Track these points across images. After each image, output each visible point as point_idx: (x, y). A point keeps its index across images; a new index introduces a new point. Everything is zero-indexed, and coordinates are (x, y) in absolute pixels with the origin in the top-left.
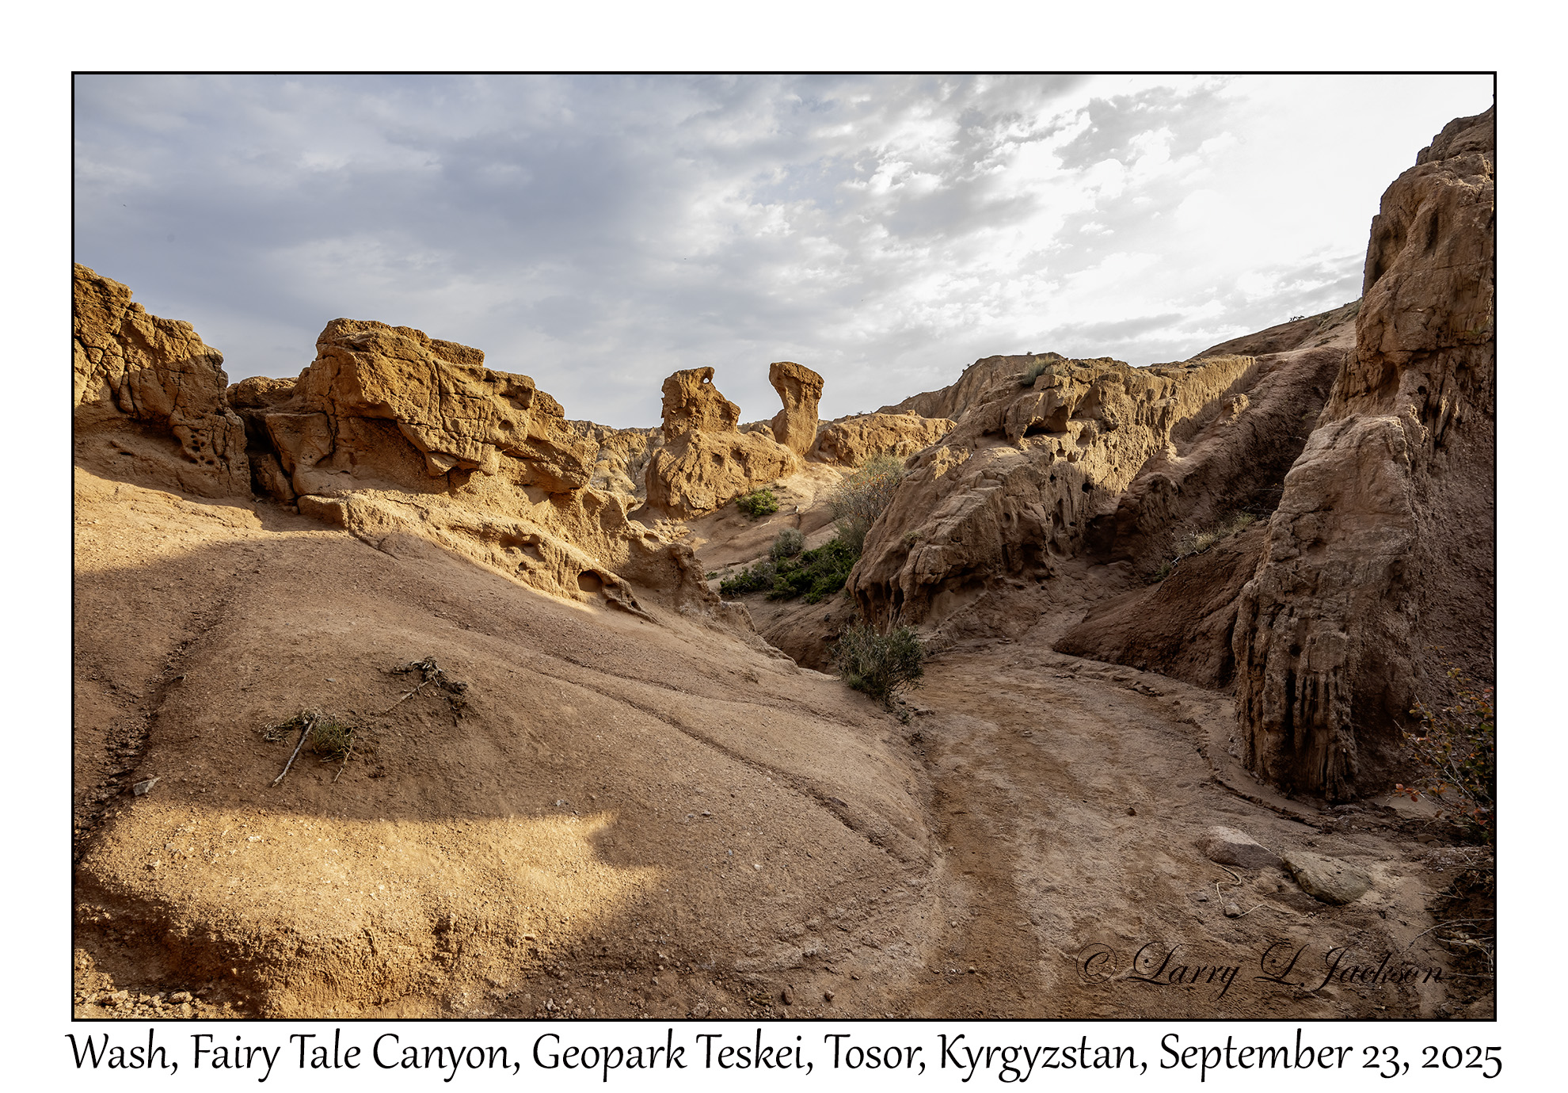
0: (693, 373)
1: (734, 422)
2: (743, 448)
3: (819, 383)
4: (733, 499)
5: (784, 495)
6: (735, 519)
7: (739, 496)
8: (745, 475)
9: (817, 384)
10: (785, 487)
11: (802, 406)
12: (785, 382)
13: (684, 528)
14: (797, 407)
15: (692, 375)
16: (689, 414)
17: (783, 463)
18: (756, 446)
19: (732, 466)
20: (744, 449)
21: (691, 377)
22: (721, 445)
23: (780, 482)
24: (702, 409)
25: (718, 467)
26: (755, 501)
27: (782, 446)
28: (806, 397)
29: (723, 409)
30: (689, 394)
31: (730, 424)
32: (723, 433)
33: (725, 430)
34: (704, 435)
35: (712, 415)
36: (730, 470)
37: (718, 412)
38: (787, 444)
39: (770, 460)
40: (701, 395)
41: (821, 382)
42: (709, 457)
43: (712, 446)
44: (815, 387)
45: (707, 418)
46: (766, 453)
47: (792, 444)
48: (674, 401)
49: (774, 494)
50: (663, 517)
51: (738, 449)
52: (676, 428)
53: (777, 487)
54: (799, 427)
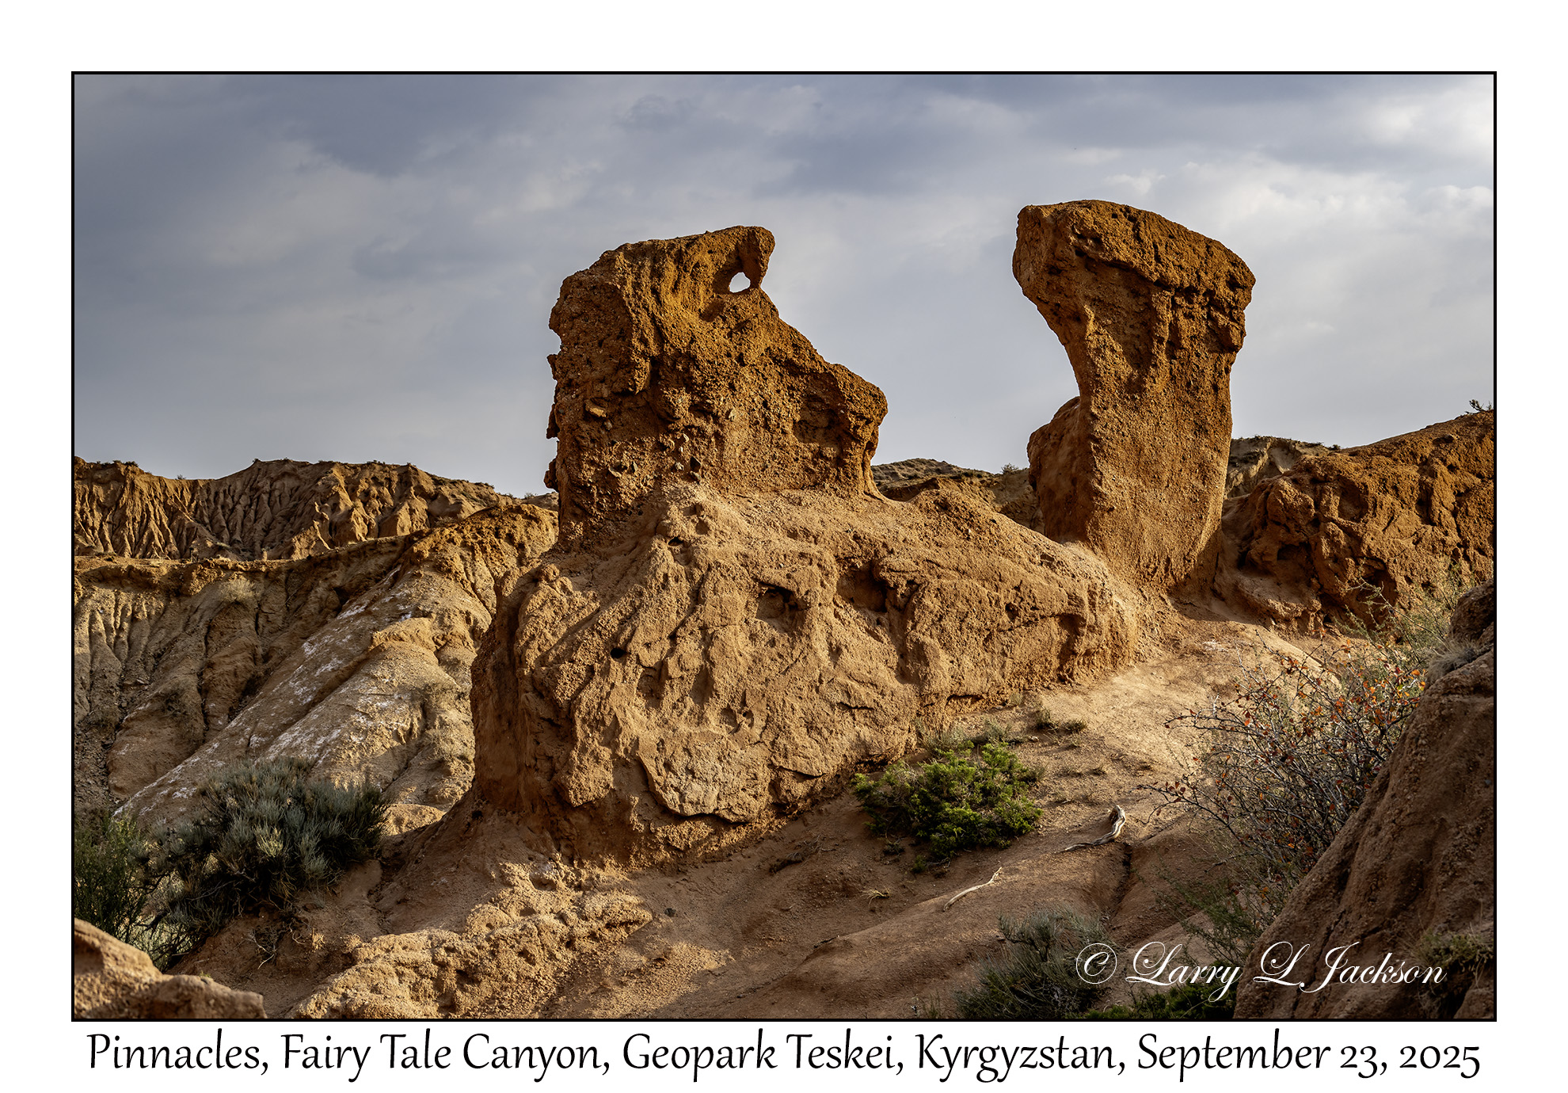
0: (681, 251)
1: (857, 453)
2: (893, 561)
3: (1233, 284)
4: (844, 777)
5: (1071, 760)
6: (849, 864)
7: (874, 763)
8: (903, 675)
9: (1223, 290)
10: (1076, 728)
11: (1158, 385)
12: (1081, 284)
13: (627, 903)
14: (1134, 388)
15: (679, 259)
16: (664, 419)
17: (1071, 622)
18: (952, 549)
19: (842, 634)
20: (901, 563)
21: (670, 270)
22: (795, 546)
23: (1058, 705)
24: (720, 400)
25: (783, 640)
26: (938, 786)
27: (1071, 552)
28: (1174, 345)
29: (810, 400)
30: (661, 338)
31: (839, 462)
32: (807, 496)
33: (816, 485)
34: (724, 509)
35: (764, 423)
36: (835, 652)
37: (788, 410)
38: (1095, 542)
39: (1012, 611)
40: (712, 341)
41: (1240, 280)
42: (741, 599)
43: (759, 553)
44: (1213, 302)
45: (738, 436)
46: (995, 579)
47: (1114, 542)
48: (602, 369)
49: (1026, 758)
50: (535, 855)
51: (873, 566)
52: (607, 481)
53: (1041, 727)
54: (1145, 468)
